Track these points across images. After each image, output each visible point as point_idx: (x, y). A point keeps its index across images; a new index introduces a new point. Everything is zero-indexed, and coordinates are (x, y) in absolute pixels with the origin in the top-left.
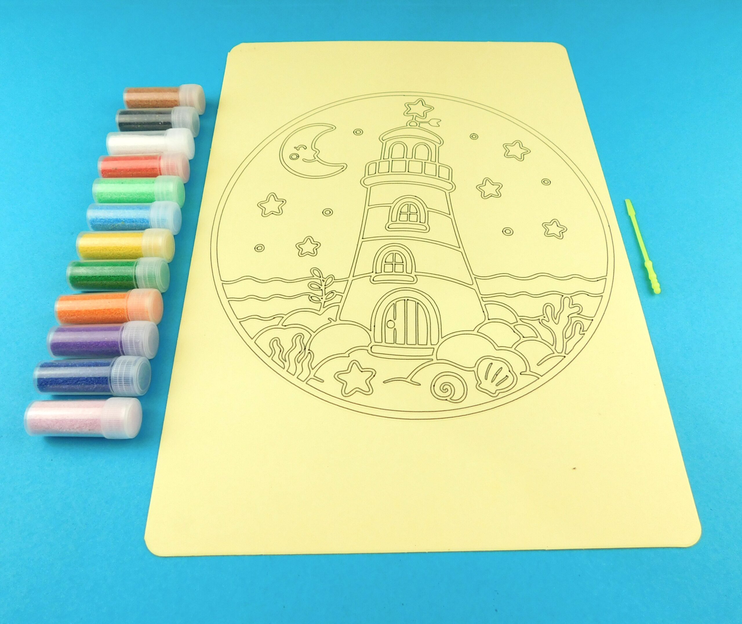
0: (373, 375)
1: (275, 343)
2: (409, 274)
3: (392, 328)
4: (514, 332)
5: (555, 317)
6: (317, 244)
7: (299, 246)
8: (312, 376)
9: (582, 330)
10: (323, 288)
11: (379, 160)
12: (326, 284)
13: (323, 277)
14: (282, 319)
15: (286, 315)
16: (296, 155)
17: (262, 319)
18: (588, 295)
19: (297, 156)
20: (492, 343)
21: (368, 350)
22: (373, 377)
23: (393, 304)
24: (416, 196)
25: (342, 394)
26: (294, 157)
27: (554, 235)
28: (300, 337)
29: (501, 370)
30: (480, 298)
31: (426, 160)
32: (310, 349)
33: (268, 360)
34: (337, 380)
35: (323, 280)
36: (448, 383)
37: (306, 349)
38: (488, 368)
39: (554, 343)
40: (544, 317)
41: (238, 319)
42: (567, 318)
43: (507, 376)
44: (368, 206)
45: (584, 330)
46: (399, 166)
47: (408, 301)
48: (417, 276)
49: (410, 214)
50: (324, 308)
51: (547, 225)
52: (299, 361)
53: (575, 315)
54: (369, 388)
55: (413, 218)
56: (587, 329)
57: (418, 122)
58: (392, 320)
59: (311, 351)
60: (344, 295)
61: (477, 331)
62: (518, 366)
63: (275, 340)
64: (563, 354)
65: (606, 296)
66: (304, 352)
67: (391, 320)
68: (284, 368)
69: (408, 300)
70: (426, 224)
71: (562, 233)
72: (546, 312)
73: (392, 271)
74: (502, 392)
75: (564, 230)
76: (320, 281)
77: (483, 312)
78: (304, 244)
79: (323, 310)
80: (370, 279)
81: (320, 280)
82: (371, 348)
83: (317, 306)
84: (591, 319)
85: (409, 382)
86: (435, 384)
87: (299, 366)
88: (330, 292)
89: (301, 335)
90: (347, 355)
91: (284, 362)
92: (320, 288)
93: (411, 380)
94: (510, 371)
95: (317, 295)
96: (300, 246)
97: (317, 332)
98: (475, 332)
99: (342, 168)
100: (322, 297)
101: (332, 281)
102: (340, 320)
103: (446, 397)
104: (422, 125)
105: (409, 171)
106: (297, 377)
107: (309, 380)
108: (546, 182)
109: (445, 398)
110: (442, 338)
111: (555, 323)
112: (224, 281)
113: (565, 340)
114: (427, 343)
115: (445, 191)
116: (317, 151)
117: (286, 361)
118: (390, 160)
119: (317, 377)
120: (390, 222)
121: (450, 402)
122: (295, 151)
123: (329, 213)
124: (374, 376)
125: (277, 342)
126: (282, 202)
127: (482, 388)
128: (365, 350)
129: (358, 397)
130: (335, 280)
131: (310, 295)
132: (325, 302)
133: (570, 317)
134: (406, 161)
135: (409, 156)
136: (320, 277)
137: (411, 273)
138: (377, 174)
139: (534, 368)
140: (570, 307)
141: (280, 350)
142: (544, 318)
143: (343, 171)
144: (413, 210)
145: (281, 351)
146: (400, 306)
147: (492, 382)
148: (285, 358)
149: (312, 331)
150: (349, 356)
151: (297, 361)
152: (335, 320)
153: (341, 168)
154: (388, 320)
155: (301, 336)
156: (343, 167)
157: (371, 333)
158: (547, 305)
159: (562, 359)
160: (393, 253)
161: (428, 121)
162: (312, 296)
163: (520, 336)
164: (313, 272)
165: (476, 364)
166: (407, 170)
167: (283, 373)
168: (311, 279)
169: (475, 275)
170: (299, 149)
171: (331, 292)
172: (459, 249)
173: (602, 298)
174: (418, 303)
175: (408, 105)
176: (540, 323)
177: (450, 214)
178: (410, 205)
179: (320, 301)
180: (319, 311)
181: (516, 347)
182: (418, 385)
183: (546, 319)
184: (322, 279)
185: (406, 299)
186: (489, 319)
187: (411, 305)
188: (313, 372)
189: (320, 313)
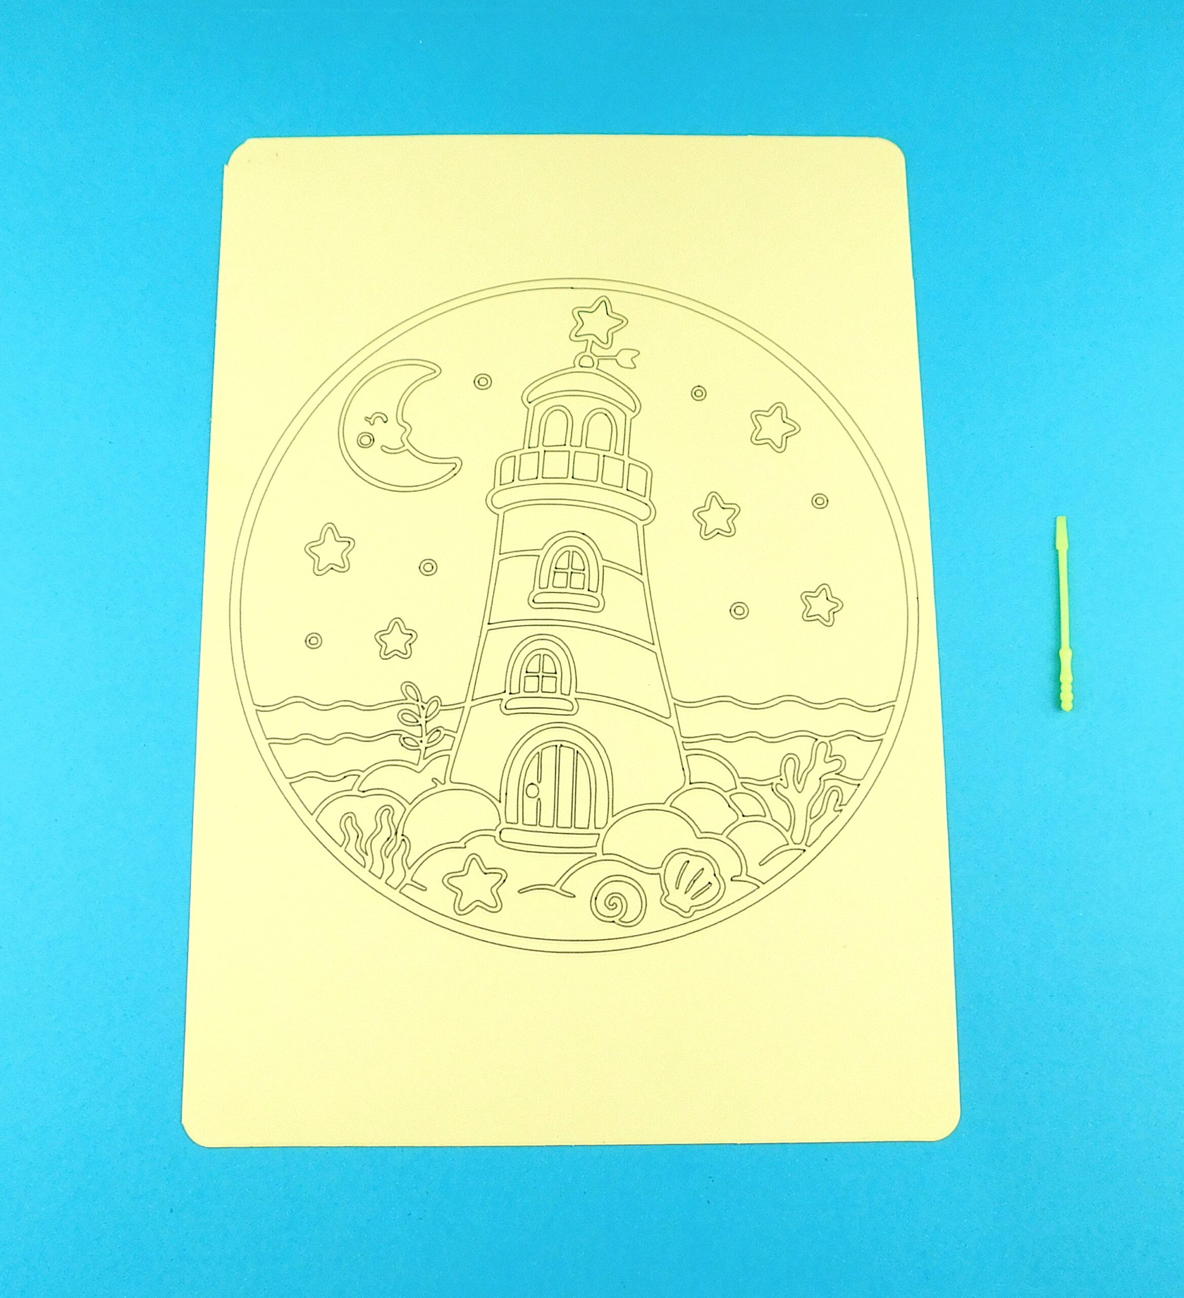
0: (503, 878)
1: (349, 821)
2: (564, 697)
3: (534, 798)
4: (729, 806)
5: (799, 780)
6: (411, 634)
7: (380, 637)
8: (407, 880)
9: (839, 803)
10: (422, 721)
11: (520, 450)
12: (428, 715)
13: (422, 701)
14: (358, 778)
15: (363, 772)
16: (369, 436)
17: (327, 778)
18: (859, 738)
19: (371, 440)
20: (691, 826)
21: (495, 837)
22: (503, 884)
23: (536, 755)
24: (583, 534)
25: (455, 911)
26: (366, 440)
27: (818, 617)
28: (387, 812)
29: (702, 872)
30: (680, 744)
31: (606, 451)
32: (404, 834)
33: (339, 852)
34: (447, 888)
35: (422, 707)
36: (618, 893)
37: (398, 834)
38: (681, 869)
39: (790, 827)
40: (781, 780)
41: (286, 778)
42: (819, 781)
43: (709, 883)
44: (500, 554)
45: (842, 804)
46: (556, 464)
47: (562, 748)
48: (578, 700)
49: (572, 573)
50: (424, 759)
51: (810, 596)
52: (387, 855)
53: (833, 775)
54: (496, 900)
55: (577, 580)
56: (848, 802)
57: (596, 356)
58: (534, 783)
59: (406, 837)
60: (458, 736)
61: (669, 805)
62: (730, 866)
63: (349, 817)
64: (803, 846)
65: (888, 739)
66: (394, 841)
67: (532, 784)
68: (365, 867)
69: (561, 746)
70: (598, 595)
71: (834, 613)
72: (785, 771)
73: (537, 691)
74: (699, 910)
75: (837, 606)
76: (417, 707)
77: (683, 769)
78: (388, 634)
79: (423, 763)
80: (500, 705)
81: (417, 705)
82: (500, 832)
83: (413, 756)
84: (857, 782)
85: (557, 892)
86: (597, 895)
87: (388, 862)
88: (435, 728)
89: (388, 808)
90: (461, 844)
91: (364, 855)
92: (418, 722)
93: (561, 889)
94: (715, 875)
95: (413, 735)
96: (382, 637)
97: (416, 802)
98: (666, 807)
99: (454, 469)
100: (420, 739)
101: (437, 707)
102: (452, 782)
103: (614, 917)
104: (604, 365)
105: (574, 477)
106: (385, 881)
107: (404, 887)
108: (820, 501)
109: (611, 919)
110: (613, 816)
111: (797, 789)
112: (259, 706)
113: (810, 822)
114: (589, 825)
115: (636, 522)
116: (406, 427)
117: (367, 855)
118: (541, 449)
119: (416, 882)
120: (537, 590)
121: (619, 925)
122: (367, 428)
123: (431, 568)
124: (504, 881)
125: (352, 820)
126: (348, 544)
127: (669, 903)
128: (490, 836)
129: (478, 917)
130: (441, 706)
131: (401, 735)
132: (426, 748)
133: (822, 779)
134: (569, 452)
135: (576, 441)
136: (418, 701)
137: (569, 695)
138: (517, 483)
139: (755, 870)
140: (826, 761)
141: (357, 835)
142: (781, 782)
143: (455, 475)
144: (577, 564)
145: (358, 837)
146: (549, 755)
147: (686, 893)
148: (366, 850)
149: (407, 802)
150: (465, 847)
151: (385, 854)
152: (443, 782)
153: (451, 469)
154: (529, 783)
155: (389, 810)
156: (454, 466)
157: (501, 807)
158: (790, 756)
159: (799, 854)
160: (540, 655)
161: (615, 354)
162: (405, 737)
163: (737, 814)
164: (406, 690)
165: (663, 862)
166: (570, 475)
167: (364, 873)
168: (402, 704)
169: (675, 699)
170: (374, 423)
171: (436, 730)
172: (653, 646)
173: (881, 743)
174: (578, 752)
175: (579, 313)
176: (773, 790)
177: (641, 574)
178: (573, 552)
179: (418, 746)
180: (418, 764)
181: (730, 833)
182: (571, 897)
183: (784, 783)
184: (420, 704)
185: (559, 744)
186: (691, 783)
187: (567, 755)
188: (410, 873)
189: (418, 769)
